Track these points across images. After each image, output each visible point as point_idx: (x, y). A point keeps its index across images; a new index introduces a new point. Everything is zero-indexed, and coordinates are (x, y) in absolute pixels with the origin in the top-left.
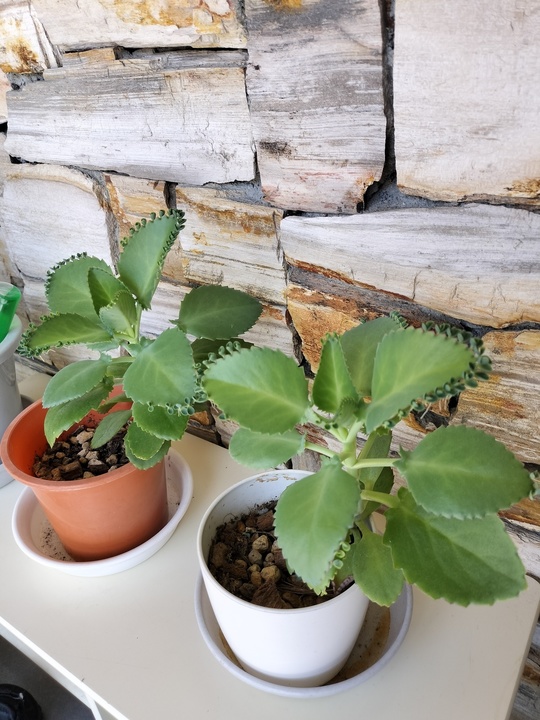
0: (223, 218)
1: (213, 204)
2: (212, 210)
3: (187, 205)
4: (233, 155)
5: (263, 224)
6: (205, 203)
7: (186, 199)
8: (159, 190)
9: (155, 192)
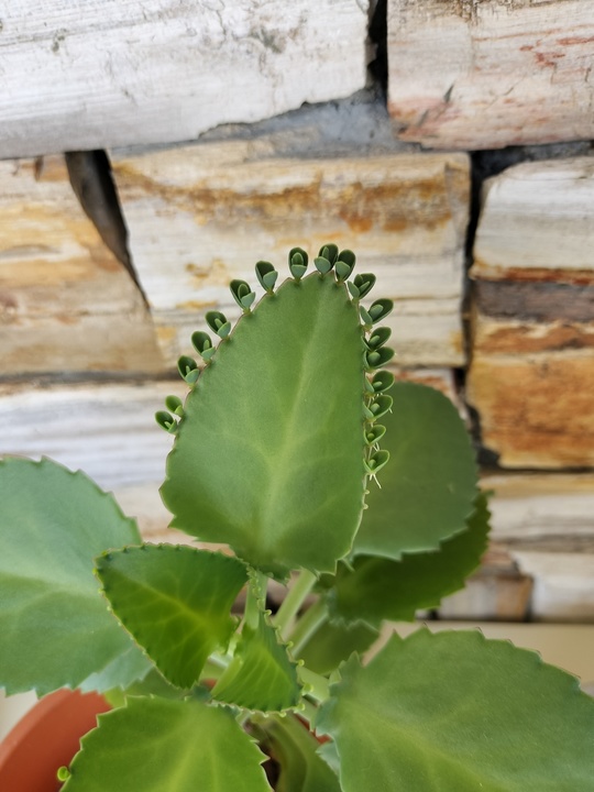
0: (278, 211)
1: (241, 181)
2: (238, 197)
3: (158, 199)
4: (294, 33)
5: (415, 202)
6: (216, 184)
7: (148, 185)
8: (53, 178)
9: (44, 188)
